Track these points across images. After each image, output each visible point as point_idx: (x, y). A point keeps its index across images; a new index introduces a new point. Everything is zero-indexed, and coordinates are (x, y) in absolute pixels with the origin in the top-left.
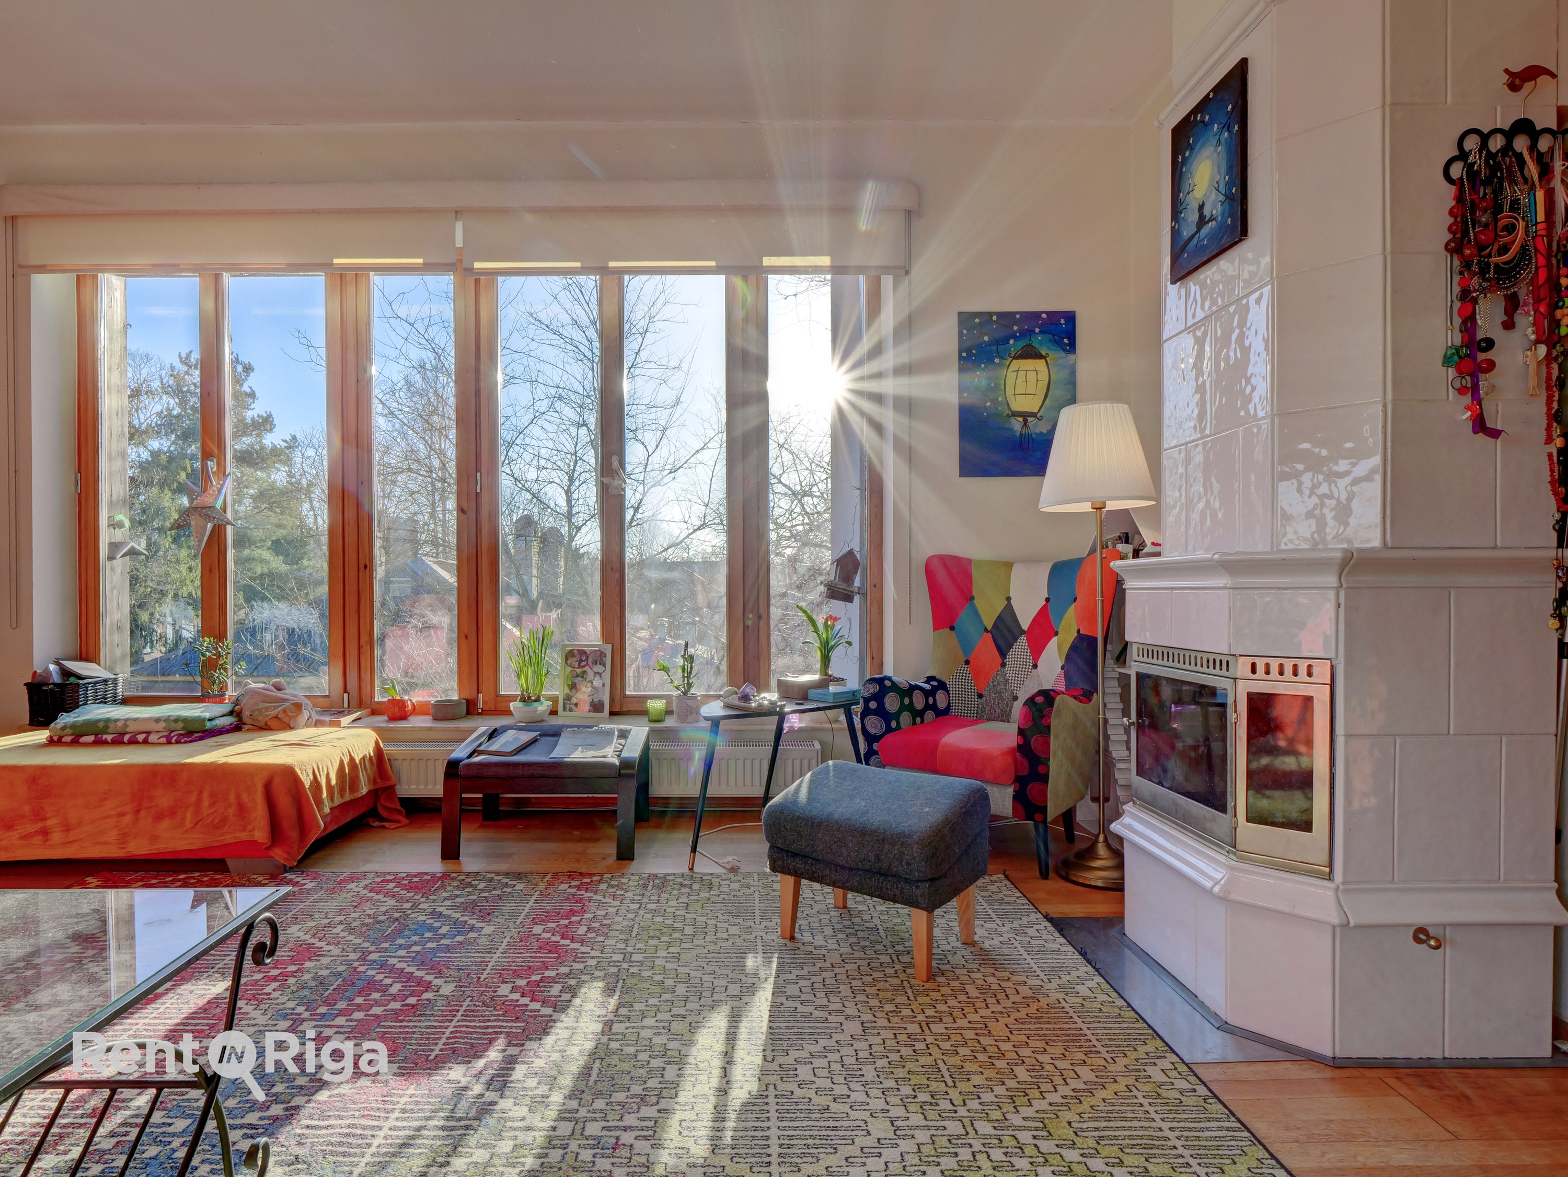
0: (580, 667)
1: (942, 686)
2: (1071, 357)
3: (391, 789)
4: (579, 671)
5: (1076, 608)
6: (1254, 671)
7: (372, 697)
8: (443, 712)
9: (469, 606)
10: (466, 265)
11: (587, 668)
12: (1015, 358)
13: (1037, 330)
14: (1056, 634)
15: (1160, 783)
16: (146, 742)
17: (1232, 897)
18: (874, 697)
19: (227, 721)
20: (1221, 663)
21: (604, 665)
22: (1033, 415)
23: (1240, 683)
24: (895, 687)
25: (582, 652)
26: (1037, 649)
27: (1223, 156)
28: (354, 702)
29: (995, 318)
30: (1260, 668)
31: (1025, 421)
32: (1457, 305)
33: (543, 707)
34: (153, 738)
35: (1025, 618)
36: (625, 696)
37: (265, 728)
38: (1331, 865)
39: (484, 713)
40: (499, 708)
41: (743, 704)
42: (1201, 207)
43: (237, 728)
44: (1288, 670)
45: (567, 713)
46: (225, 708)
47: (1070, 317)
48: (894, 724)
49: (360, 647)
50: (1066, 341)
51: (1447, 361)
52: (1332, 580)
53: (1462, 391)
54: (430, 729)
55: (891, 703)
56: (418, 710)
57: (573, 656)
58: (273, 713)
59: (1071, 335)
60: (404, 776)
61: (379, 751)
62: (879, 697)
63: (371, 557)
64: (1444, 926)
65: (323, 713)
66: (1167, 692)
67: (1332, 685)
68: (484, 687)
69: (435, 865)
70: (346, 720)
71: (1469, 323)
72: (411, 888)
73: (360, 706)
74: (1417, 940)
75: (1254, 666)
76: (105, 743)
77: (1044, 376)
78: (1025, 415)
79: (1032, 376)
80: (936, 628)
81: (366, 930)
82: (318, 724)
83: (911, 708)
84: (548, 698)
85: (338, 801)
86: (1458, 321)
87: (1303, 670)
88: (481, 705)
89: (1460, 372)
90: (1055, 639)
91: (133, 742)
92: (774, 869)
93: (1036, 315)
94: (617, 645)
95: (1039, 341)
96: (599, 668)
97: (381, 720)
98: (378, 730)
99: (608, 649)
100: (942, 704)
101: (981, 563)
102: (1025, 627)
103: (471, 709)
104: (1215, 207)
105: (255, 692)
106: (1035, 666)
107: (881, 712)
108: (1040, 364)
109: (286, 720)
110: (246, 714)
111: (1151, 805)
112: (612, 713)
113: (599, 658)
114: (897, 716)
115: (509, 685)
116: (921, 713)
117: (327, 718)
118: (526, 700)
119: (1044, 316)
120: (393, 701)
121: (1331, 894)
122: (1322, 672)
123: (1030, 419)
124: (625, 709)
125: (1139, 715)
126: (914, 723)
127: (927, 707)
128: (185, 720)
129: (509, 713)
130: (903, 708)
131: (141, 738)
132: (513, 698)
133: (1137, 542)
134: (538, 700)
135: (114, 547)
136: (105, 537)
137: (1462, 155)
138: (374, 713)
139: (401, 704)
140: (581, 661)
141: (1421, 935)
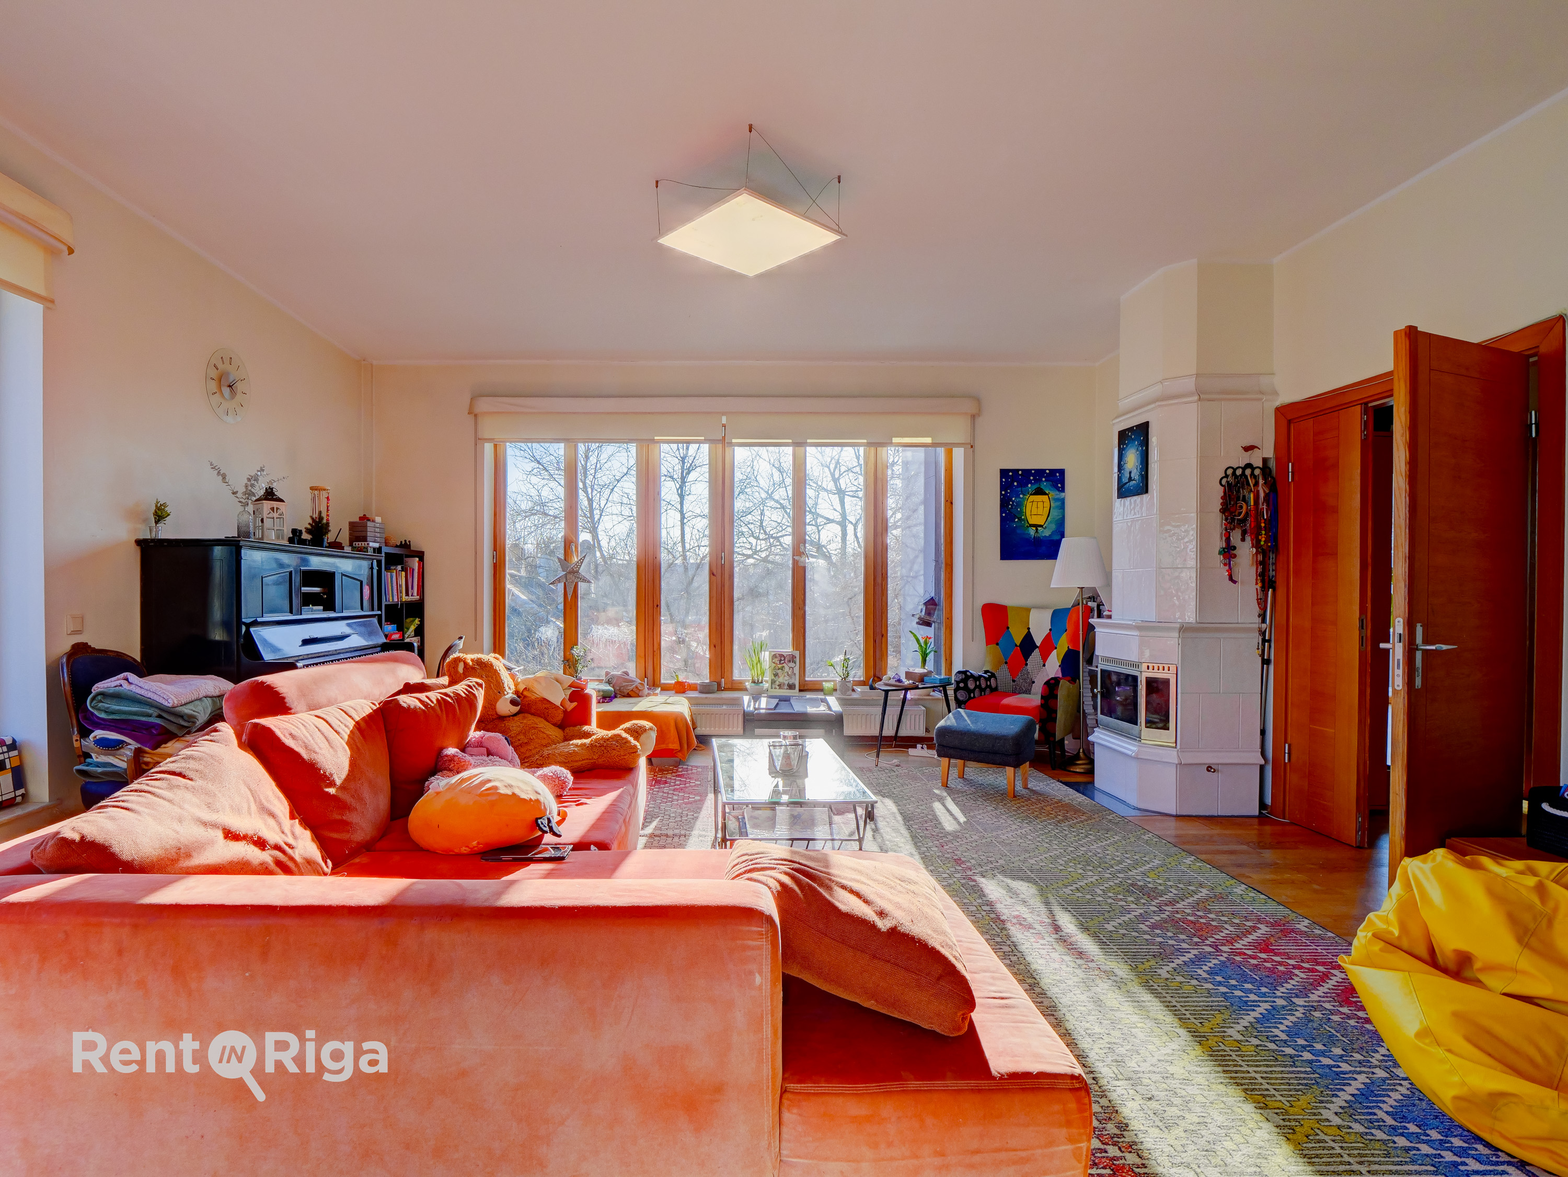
0: (780, 663)
1: (993, 675)
2: (1063, 494)
4: (780, 666)
5: (1067, 635)
6: (1148, 668)
7: (660, 680)
8: (704, 688)
9: (716, 629)
11: (784, 665)
12: (1031, 495)
13: (1044, 479)
14: (1056, 648)
15: (1111, 717)
17: (1139, 757)
18: (962, 681)
19: (613, 692)
20: (1136, 665)
21: (795, 663)
22: (1041, 526)
23: (1143, 673)
24: (972, 676)
25: (781, 656)
26: (1045, 657)
27: (1139, 455)
29: (1020, 472)
30: (1151, 668)
31: (1037, 529)
32: (1224, 532)
35: (1038, 640)
36: (808, 681)
38: (1176, 743)
39: (725, 689)
40: (736, 686)
42: (1130, 473)
43: (615, 695)
44: (1161, 668)
45: (773, 690)
47: (1062, 472)
48: (972, 695)
50: (1059, 485)
51: (1220, 553)
52: (1177, 635)
53: (1225, 565)
55: (971, 685)
56: (692, 688)
57: (776, 657)
59: (1062, 481)
62: (965, 681)
63: (660, 600)
64: (1218, 764)
66: (1114, 678)
67: (1177, 674)
68: (725, 675)
71: (1228, 540)
74: (1208, 771)
75: (1148, 667)
77: (1047, 504)
78: (1036, 526)
79: (1040, 504)
80: (988, 643)
82: (650, 695)
83: (979, 687)
86: (1224, 538)
87: (1166, 669)
88: (723, 685)
89: (1224, 558)
90: (1055, 651)
92: (939, 755)
93: (1043, 471)
94: (802, 652)
95: (1044, 485)
96: (792, 665)
99: (797, 654)
100: (993, 685)
101: (1013, 608)
102: (1038, 644)
103: (717, 687)
104: (1136, 475)
105: (618, 677)
106: (1044, 665)
107: (966, 688)
108: (1045, 498)
109: (637, 692)
111: (1107, 727)
112: (800, 690)
113: (792, 659)
114: (973, 691)
115: (740, 674)
116: (984, 690)
118: (754, 682)
119: (1047, 471)
120: (678, 683)
121: (1175, 753)
122: (1173, 669)
123: (1039, 528)
124: (808, 687)
125: (1101, 689)
126: (981, 695)
127: (987, 686)
130: (976, 687)
132: (746, 681)
133: (1098, 600)
134: (762, 682)
136: (507, 586)
137: (1226, 476)
139: (682, 684)
140: (781, 660)
141: (1209, 768)
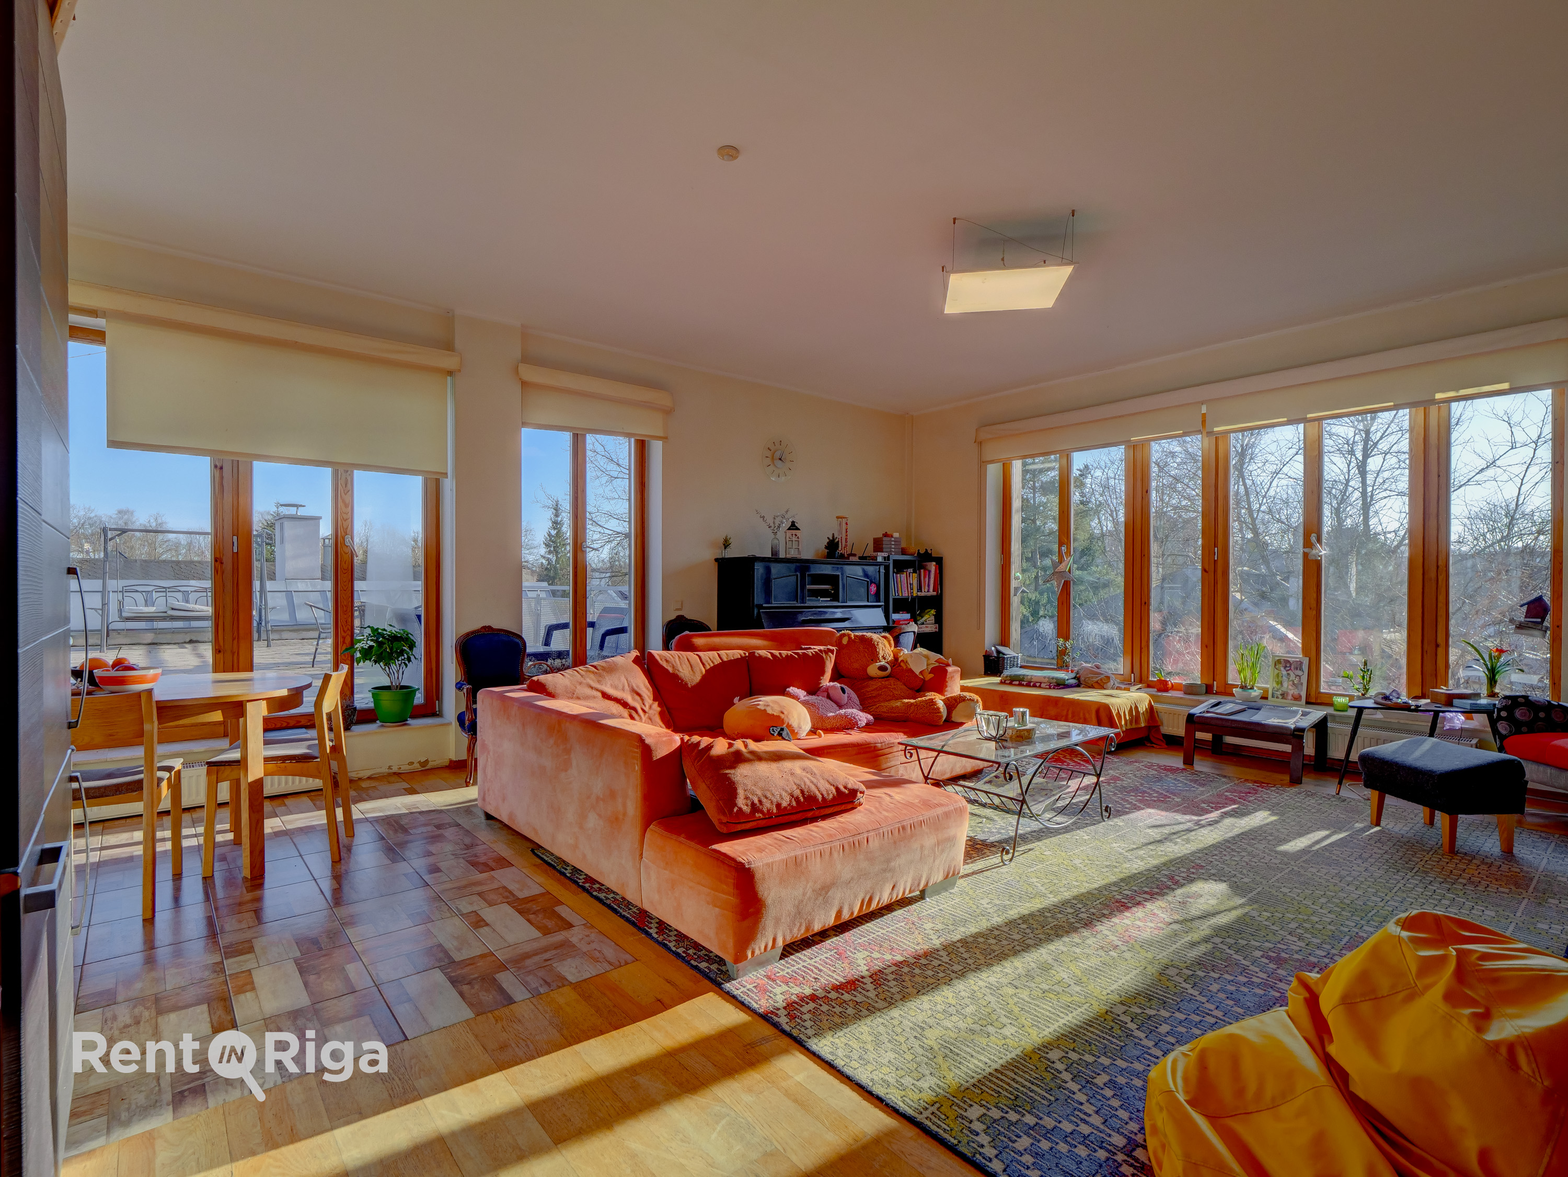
0: (1285, 670)
3: (1157, 728)
4: (1284, 673)
7: (1148, 677)
8: (1190, 690)
9: (1209, 628)
10: (1208, 430)
11: (1289, 672)
16: (1040, 686)
18: (1507, 708)
19: (1074, 682)
21: (1303, 671)
24: (1528, 702)
25: (1287, 661)
28: (1138, 679)
33: (1256, 693)
34: (1043, 685)
36: (1320, 693)
37: (1092, 687)
39: (1217, 693)
40: (1227, 691)
41: (1384, 702)
43: (1078, 685)
46: (1073, 675)
48: (1524, 729)
49: (1141, 648)
54: (1181, 698)
55: (1520, 713)
56: (1173, 688)
57: (1280, 663)
58: (1096, 680)
60: (1165, 722)
61: (1151, 707)
62: (1512, 708)
63: (1149, 597)
65: (1122, 683)
68: (1218, 677)
69: (1181, 765)
70: (1133, 688)
72: (1165, 770)
73: (1141, 682)
76: (1023, 685)
81: (1142, 777)
82: (1118, 688)
83: (1547, 720)
84: (1259, 688)
85: (1129, 727)
88: (1215, 688)
91: (1034, 686)
94: (1314, 660)
96: (1298, 673)
97: (1153, 691)
98: (1151, 696)
99: (1306, 661)
103: (1209, 690)
105: (1086, 669)
107: (1510, 718)
109: (1102, 684)
110: (1082, 679)
112: (1308, 703)
113: (1299, 666)
114: (1528, 724)
115: (1233, 677)
117: (1123, 686)
118: (1243, 687)
120: (1160, 681)
124: (1319, 701)
128: (1057, 679)
129: (1233, 695)
131: (1038, 684)
132: (1236, 686)
134: (1252, 688)
135: (1016, 589)
136: (1014, 584)
138: (1149, 686)
139: (1164, 683)
140: (1286, 667)
